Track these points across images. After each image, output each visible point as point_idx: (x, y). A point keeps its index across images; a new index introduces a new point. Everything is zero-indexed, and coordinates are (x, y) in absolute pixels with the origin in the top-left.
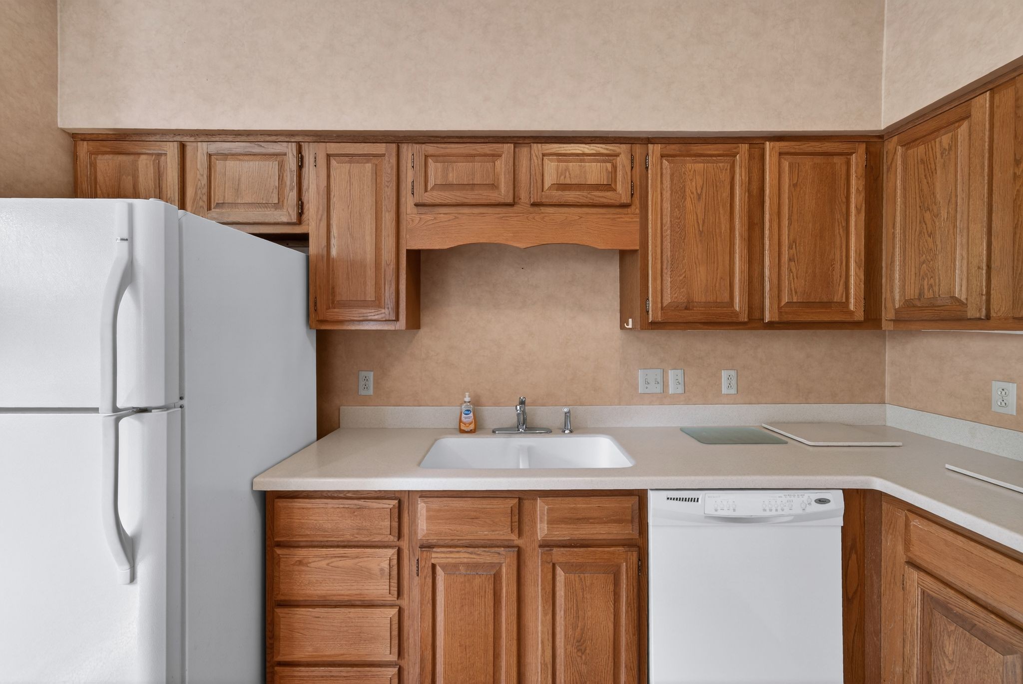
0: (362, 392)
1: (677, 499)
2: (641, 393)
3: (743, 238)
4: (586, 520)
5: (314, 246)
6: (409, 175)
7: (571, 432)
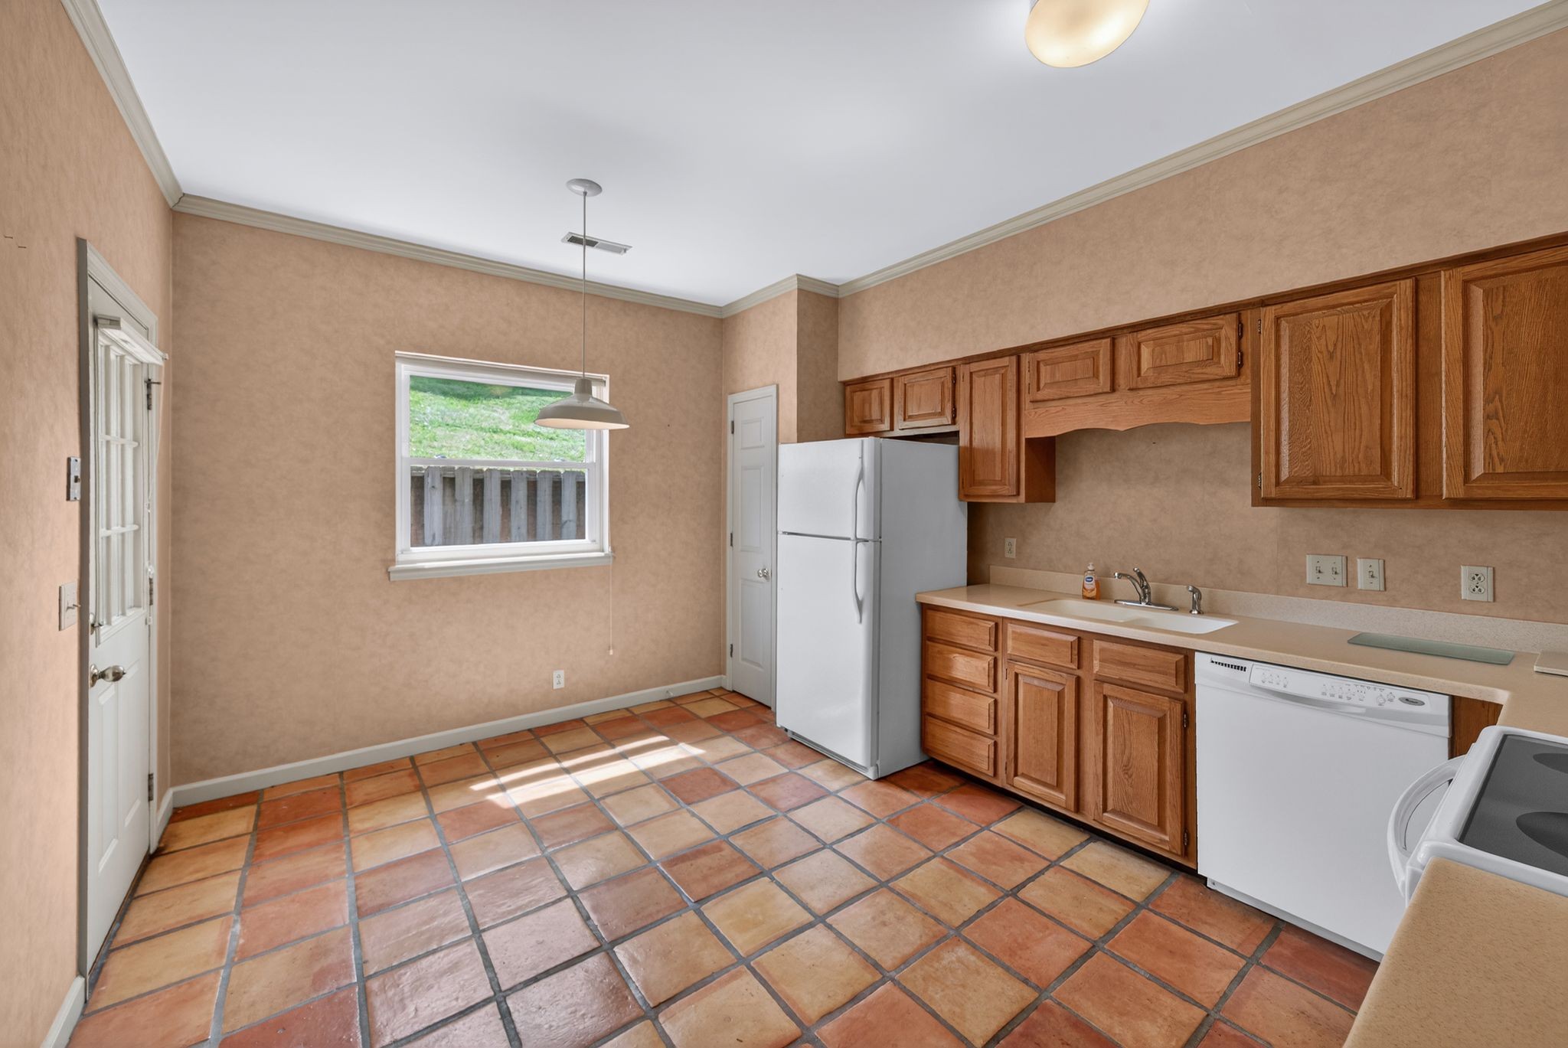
0: (1008, 555)
1: (1222, 664)
2: (1309, 584)
3: (1404, 394)
4: (1133, 665)
5: (964, 440)
6: (1027, 377)
7: (1199, 613)
